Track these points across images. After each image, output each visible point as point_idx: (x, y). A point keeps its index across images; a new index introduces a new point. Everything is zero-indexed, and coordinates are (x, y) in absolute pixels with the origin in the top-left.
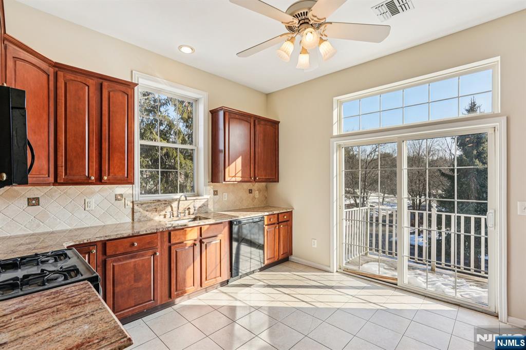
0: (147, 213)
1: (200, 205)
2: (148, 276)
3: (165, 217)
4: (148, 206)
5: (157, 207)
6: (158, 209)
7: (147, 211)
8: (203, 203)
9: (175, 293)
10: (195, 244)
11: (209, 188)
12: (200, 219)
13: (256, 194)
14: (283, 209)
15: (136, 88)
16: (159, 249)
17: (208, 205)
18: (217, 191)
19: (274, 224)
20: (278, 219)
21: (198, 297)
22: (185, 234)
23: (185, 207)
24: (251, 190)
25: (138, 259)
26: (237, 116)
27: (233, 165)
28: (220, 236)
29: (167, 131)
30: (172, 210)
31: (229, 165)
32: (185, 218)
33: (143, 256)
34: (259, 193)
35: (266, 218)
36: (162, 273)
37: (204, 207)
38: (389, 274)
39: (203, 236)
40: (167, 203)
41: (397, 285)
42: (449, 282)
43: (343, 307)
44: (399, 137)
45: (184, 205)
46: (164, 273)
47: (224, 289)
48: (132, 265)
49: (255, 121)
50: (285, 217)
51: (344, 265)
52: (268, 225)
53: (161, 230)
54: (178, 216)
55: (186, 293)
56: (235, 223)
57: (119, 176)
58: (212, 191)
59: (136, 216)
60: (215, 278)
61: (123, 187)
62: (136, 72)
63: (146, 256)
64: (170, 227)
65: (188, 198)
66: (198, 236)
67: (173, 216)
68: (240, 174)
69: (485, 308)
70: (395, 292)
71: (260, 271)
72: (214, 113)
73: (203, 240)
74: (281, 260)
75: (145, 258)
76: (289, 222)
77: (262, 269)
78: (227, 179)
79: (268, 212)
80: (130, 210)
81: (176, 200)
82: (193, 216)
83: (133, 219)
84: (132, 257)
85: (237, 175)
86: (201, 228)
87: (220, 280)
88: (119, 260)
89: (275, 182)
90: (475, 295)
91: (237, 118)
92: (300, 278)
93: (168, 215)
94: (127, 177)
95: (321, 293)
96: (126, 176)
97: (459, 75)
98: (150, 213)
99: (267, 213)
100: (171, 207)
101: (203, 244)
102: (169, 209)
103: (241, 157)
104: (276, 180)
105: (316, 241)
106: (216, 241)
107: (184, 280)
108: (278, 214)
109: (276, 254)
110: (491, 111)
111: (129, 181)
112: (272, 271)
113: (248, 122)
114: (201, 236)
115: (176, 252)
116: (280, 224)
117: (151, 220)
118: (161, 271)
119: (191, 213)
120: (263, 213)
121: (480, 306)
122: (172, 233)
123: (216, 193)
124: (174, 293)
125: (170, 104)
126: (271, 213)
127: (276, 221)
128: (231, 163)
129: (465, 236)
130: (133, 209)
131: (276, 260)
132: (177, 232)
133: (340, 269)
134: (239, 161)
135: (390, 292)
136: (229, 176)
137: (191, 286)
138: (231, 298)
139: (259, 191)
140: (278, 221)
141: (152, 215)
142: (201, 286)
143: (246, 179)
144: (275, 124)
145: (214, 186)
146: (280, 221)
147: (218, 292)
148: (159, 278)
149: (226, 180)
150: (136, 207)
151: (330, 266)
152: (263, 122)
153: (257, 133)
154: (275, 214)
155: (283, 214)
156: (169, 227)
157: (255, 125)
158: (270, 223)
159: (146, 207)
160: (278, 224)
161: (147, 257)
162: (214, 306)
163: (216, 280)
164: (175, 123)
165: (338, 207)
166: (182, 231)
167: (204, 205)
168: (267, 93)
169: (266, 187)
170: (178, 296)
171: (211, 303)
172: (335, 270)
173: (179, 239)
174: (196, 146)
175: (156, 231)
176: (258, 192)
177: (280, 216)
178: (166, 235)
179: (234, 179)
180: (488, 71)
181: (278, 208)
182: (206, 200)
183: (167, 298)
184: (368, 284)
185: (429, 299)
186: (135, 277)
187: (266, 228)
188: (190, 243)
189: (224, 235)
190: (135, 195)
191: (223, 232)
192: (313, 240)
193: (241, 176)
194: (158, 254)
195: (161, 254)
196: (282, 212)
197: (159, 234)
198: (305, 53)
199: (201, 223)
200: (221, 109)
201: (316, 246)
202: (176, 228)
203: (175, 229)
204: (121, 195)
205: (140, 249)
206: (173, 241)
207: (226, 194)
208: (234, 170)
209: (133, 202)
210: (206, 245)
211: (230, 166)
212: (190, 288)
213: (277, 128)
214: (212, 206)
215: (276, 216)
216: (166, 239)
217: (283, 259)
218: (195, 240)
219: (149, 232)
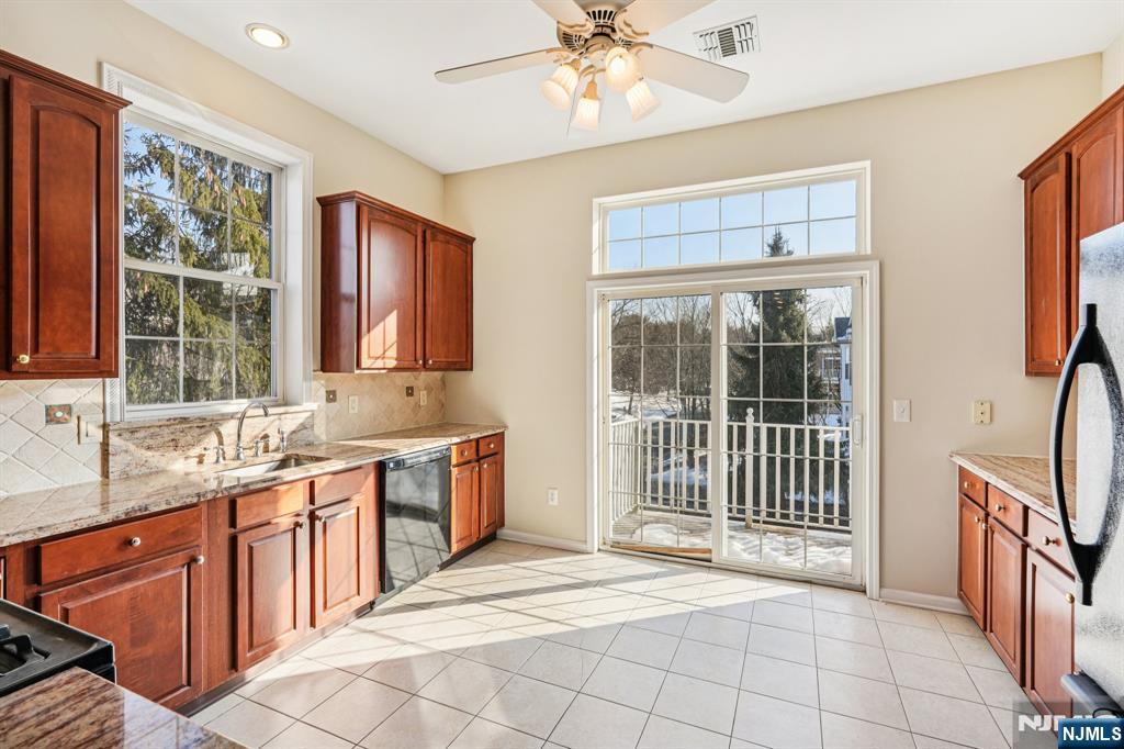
0: (149, 453)
1: (293, 428)
2: (172, 624)
3: (201, 462)
4: (152, 436)
5: (178, 435)
6: (182, 443)
7: (149, 448)
8: (301, 421)
9: (249, 655)
10: (297, 525)
11: (315, 384)
12: (298, 463)
13: (422, 397)
14: (486, 428)
15: (123, 112)
16: (204, 548)
17: (313, 426)
18: (334, 393)
19: (469, 462)
20: (478, 450)
21: (305, 654)
22: (275, 501)
23: (254, 434)
24: (412, 388)
25: (145, 581)
26: (387, 217)
27: (377, 331)
28: (357, 500)
29: (146, 238)
30: (221, 443)
31: (369, 331)
32: (258, 460)
33: (158, 570)
34: (428, 394)
35: (454, 448)
36: (210, 610)
37: (304, 431)
38: (687, 542)
39: (318, 503)
40: (207, 424)
41: (710, 561)
42: (779, 545)
43: (631, 619)
44: (716, 286)
45: (253, 428)
46: (215, 609)
47: (365, 622)
48: (124, 601)
49: (424, 232)
50: (492, 446)
51: (611, 536)
52: (457, 465)
53: (210, 497)
54: (238, 457)
55: (275, 649)
56: (392, 465)
57: (71, 354)
58: (323, 393)
59: (115, 464)
60: (347, 599)
61: (70, 386)
62: (112, 68)
63: (166, 571)
64: (234, 487)
65: (271, 411)
66: (304, 504)
67: (224, 458)
68: (393, 352)
69: (848, 580)
70: (710, 575)
71: (441, 570)
72: (328, 207)
73: (317, 513)
74: (483, 539)
75: (163, 575)
76: (498, 456)
77: (444, 566)
78: (365, 363)
79: (458, 435)
80: (97, 449)
81: (232, 416)
82: (279, 456)
83: (105, 474)
84: (126, 578)
85: (387, 354)
86: (312, 484)
87: (358, 602)
88: (86, 592)
89: (466, 370)
90: (820, 562)
91: (385, 222)
92: (531, 573)
93: (210, 457)
94: (98, 356)
95: (582, 598)
96: (93, 353)
97: (809, 183)
98: (159, 453)
99: (456, 440)
100: (219, 435)
101: (317, 522)
102: (212, 440)
103: (395, 312)
104: (466, 364)
105: (556, 492)
106: (347, 513)
107: (271, 618)
108: (477, 440)
109: (474, 527)
110: (854, 250)
111: (100, 368)
112: (466, 566)
113: (409, 232)
114: (312, 501)
115: (251, 548)
116: (482, 461)
117: (159, 472)
118: (210, 604)
119: (271, 448)
120: (448, 439)
121: (840, 579)
122: (240, 501)
123: (331, 396)
124: (244, 653)
125: (152, 171)
126: (464, 438)
127: (474, 457)
128: (374, 327)
129: (826, 461)
130: (105, 446)
131: (475, 540)
132: (253, 498)
133: (605, 543)
134: (392, 321)
135: (701, 576)
136: (369, 357)
137: (289, 630)
138: (389, 642)
139: (429, 389)
140: (478, 454)
141: (163, 460)
142: (313, 624)
143: (406, 364)
144: (466, 242)
145: (327, 380)
146: (481, 454)
147: (351, 631)
148: (204, 624)
149: (363, 366)
150: (114, 440)
151: (586, 542)
152: (441, 237)
153: (430, 259)
154: (471, 441)
155: (487, 440)
156: (230, 488)
157: (424, 242)
158: (462, 460)
159: (145, 438)
160: (478, 461)
161: (170, 573)
162: (352, 667)
163: (350, 606)
164: (172, 219)
165: (601, 418)
166: (266, 494)
167: (303, 427)
168: (446, 172)
169: (443, 381)
170: (255, 660)
171: (343, 662)
172: (596, 549)
173: (258, 515)
174: (279, 281)
175: (195, 500)
176: (425, 392)
177: (481, 444)
178: (225, 506)
179: (379, 364)
180: (850, 182)
181: (475, 427)
182: (308, 414)
183: (227, 672)
184: (662, 567)
185: (765, 579)
186: (133, 629)
187: (455, 471)
188: (286, 522)
189: (365, 497)
190: (112, 406)
191: (363, 489)
192: (551, 491)
193: (395, 356)
194: (202, 560)
195: (209, 559)
196: (486, 434)
197: (204, 508)
198: (591, 98)
199: (314, 469)
200: (349, 197)
201: (555, 503)
202: (252, 487)
203: (249, 491)
204: (68, 409)
205: (149, 553)
206: (242, 522)
207: (356, 398)
208: (382, 342)
209: (105, 427)
210: (325, 523)
211: (372, 333)
212: (286, 637)
213: (469, 251)
214: (323, 428)
215: (474, 444)
216: (224, 518)
217: (487, 537)
218: (298, 515)
219: (175, 505)
